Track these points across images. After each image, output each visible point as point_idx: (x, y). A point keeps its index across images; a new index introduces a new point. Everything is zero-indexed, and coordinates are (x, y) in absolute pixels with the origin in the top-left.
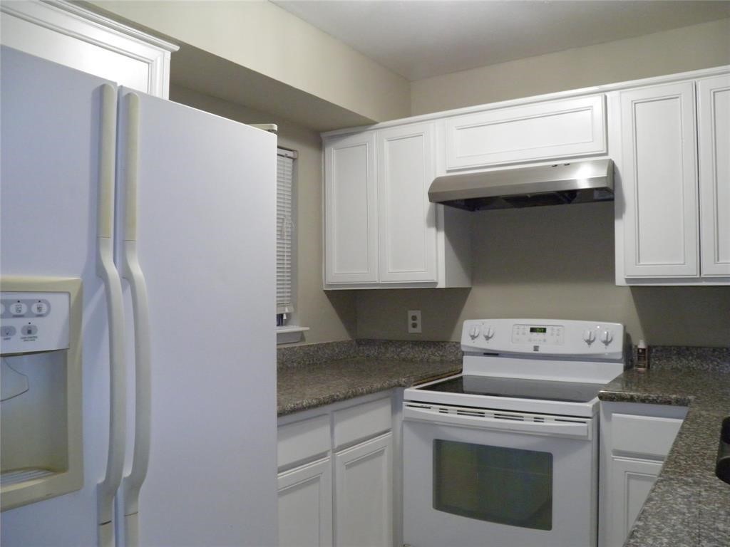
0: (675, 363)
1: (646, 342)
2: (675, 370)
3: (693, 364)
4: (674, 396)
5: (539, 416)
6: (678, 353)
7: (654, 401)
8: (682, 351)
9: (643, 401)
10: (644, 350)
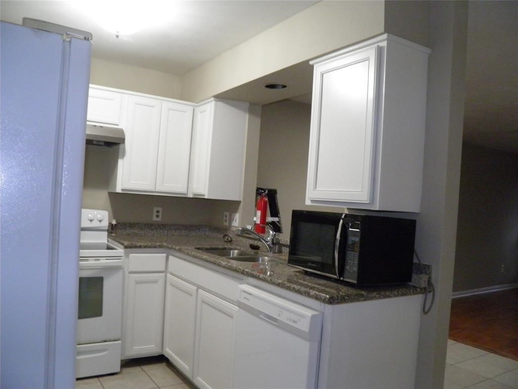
0: (128, 231)
1: (116, 221)
2: (129, 235)
3: (136, 231)
4: (158, 244)
5: (97, 258)
6: (130, 226)
7: (150, 247)
8: (132, 225)
9: (145, 247)
10: (115, 225)
